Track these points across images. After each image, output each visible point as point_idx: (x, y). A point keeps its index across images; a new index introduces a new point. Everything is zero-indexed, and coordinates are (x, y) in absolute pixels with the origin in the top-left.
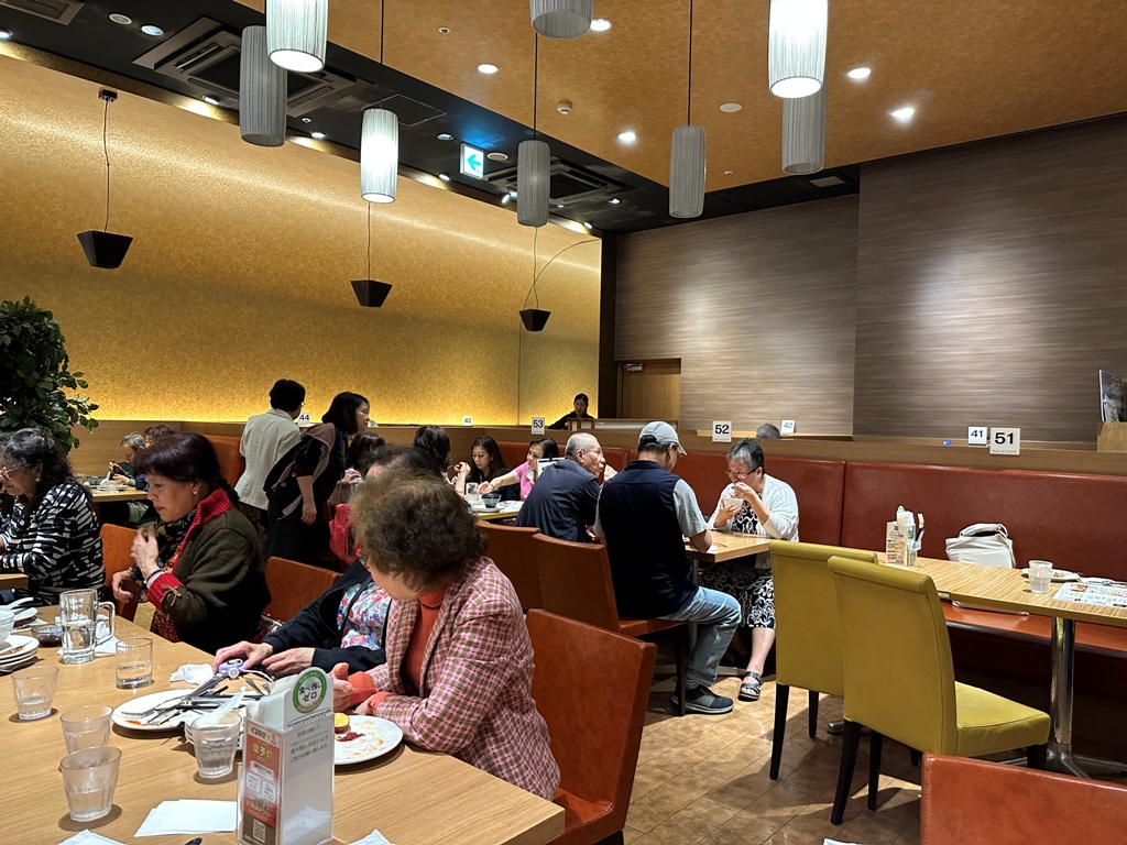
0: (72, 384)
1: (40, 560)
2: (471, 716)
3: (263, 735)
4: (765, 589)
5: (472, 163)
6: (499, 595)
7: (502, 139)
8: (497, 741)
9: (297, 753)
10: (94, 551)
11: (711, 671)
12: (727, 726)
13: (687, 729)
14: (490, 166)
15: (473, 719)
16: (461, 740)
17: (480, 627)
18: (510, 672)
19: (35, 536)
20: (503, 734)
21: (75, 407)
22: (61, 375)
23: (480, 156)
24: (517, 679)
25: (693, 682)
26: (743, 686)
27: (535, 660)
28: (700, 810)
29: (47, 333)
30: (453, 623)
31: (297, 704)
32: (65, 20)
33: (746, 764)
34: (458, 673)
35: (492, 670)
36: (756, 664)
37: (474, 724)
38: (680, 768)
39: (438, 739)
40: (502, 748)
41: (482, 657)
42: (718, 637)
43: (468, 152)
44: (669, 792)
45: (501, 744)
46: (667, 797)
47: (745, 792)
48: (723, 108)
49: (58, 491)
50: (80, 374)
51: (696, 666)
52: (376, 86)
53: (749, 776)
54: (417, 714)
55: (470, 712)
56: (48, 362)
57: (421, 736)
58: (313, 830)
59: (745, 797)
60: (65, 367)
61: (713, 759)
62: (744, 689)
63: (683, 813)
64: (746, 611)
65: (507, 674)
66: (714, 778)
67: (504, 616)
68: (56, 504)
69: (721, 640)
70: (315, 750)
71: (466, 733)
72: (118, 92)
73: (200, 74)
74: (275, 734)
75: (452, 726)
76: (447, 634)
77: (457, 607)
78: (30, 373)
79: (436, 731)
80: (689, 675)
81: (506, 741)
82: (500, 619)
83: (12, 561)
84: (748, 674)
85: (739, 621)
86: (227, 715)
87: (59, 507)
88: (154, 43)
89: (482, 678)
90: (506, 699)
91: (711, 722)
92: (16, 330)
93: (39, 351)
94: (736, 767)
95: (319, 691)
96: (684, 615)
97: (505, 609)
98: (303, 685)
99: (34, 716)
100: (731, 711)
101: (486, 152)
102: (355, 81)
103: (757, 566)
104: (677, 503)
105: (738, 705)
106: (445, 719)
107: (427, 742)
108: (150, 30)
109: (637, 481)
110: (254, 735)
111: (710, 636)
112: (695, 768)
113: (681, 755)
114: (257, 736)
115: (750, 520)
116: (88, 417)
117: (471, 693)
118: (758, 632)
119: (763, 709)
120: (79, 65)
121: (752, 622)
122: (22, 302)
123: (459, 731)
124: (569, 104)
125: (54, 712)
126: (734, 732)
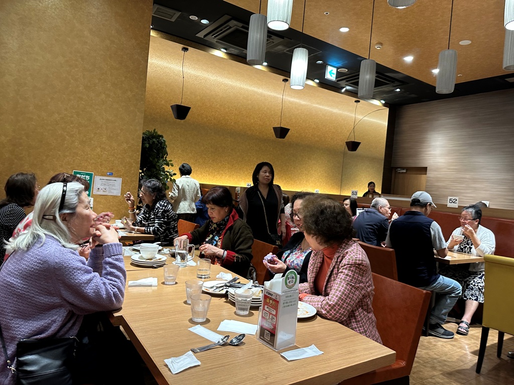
0: (168, 165)
1: (158, 230)
2: (347, 307)
3: (272, 295)
4: (474, 281)
5: (331, 73)
6: (361, 256)
7: (346, 62)
8: (356, 322)
9: (285, 305)
10: (175, 227)
11: (444, 317)
12: (451, 345)
13: (430, 343)
14: (339, 75)
15: (348, 308)
16: (343, 317)
17: (352, 269)
18: (364, 292)
19: (155, 220)
20: (359, 319)
21: (168, 174)
22: (164, 161)
23: (335, 70)
24: (366, 296)
25: (434, 321)
26: (459, 327)
27: (374, 290)
28: (438, 380)
29: (161, 143)
30: (339, 265)
31: (286, 284)
32: (173, 20)
33: (462, 364)
34: (342, 287)
35: (357, 289)
36: (467, 317)
37: (348, 311)
38: (427, 359)
39: (333, 314)
40: (359, 325)
41: (352, 282)
42: (449, 301)
43: (329, 68)
44: (422, 369)
45: (358, 323)
46: (421, 371)
47: (462, 376)
48: (462, 43)
49: (161, 203)
50: (171, 161)
51: (436, 313)
52: (292, 40)
53: (464, 369)
54: (324, 302)
55: (347, 305)
56: (161, 155)
57: (326, 312)
58: (286, 341)
59: (463, 379)
60: (166, 158)
61: (444, 358)
62: (460, 329)
63: (430, 380)
64: (464, 291)
65: (363, 292)
66: (445, 367)
67: (363, 266)
68: (161, 208)
69: (450, 303)
70: (291, 305)
71: (345, 314)
72: (189, 48)
73: (220, 39)
74: (277, 295)
75: (339, 309)
76: (336, 270)
77: (341, 258)
78: (154, 159)
79: (333, 310)
80: (432, 317)
81: (360, 322)
82: (361, 267)
83: (148, 230)
84: (462, 322)
85: (460, 294)
86: (246, 291)
87: (162, 209)
88: (206, 26)
89: (352, 291)
90: (361, 304)
91: (442, 342)
92: (151, 142)
93: (158, 150)
94: (456, 364)
95: (294, 280)
96: (432, 288)
97: (364, 262)
98: (289, 276)
99: (170, 283)
100: (453, 338)
101: (338, 68)
102: (283, 39)
103: (470, 269)
104: (432, 233)
105: (457, 336)
106: (337, 306)
107: (328, 315)
108: (204, 22)
109: (411, 221)
110: (267, 295)
111: (444, 300)
112: (435, 361)
113: (427, 354)
114: (269, 295)
115: (468, 246)
116: (172, 178)
117: (348, 296)
118: (469, 302)
119: (469, 340)
120: (175, 38)
121: (465, 297)
122: (153, 131)
123: (342, 312)
124: (381, 44)
125: (176, 283)
126: (455, 348)
